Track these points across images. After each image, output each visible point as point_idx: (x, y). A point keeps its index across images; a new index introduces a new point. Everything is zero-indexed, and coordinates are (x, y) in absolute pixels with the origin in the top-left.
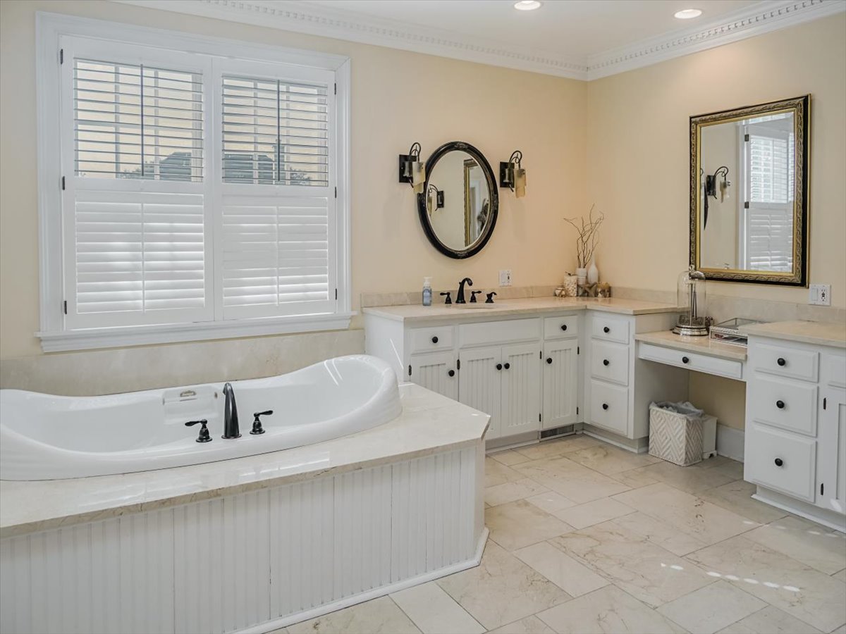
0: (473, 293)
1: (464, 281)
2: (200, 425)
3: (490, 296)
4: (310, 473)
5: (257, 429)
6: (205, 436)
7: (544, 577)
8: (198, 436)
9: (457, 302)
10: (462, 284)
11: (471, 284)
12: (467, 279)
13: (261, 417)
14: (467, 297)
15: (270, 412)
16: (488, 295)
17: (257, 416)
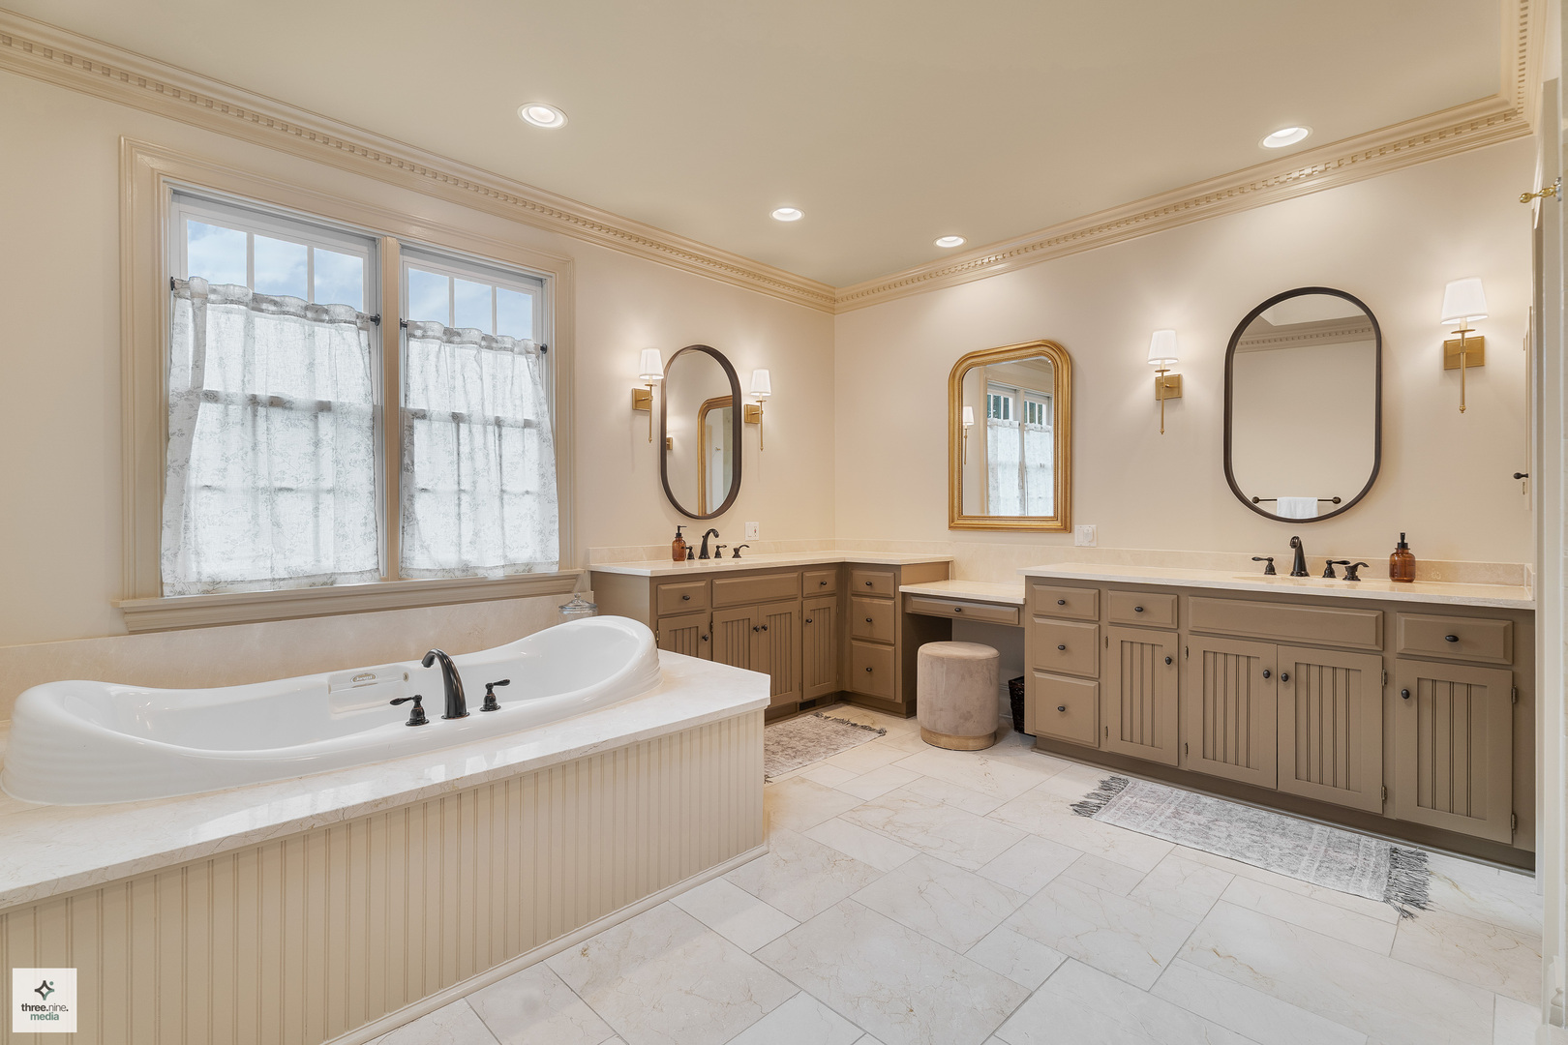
0: (718, 547)
1: (708, 533)
2: (412, 704)
3: (736, 551)
4: (575, 750)
5: (490, 704)
6: (418, 718)
7: (846, 856)
8: (408, 717)
9: (700, 558)
10: (706, 538)
11: (717, 536)
12: (713, 530)
13: (495, 689)
14: (711, 551)
15: (505, 683)
16: (735, 550)
17: (489, 687)
